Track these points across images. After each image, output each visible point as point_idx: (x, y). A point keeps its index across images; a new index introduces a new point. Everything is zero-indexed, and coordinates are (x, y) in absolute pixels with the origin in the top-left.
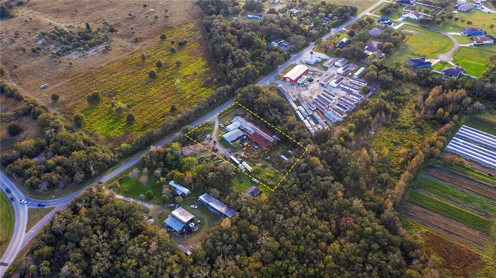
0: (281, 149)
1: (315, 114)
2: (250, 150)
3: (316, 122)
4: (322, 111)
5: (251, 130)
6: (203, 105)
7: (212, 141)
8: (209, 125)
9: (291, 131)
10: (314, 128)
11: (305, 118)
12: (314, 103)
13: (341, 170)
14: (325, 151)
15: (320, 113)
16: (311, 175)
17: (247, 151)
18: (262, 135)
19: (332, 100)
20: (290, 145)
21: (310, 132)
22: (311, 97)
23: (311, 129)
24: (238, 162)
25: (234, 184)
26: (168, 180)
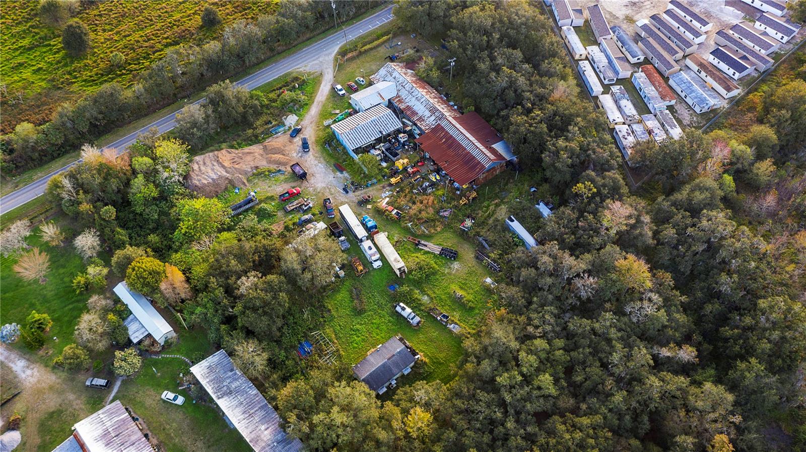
0: (514, 193)
1: (640, 78)
2: (413, 188)
3: (642, 107)
4: (663, 68)
5: (427, 113)
6: (294, 17)
7: (298, 140)
8: (303, 84)
9: (557, 137)
10: (635, 127)
11: (607, 89)
12: (637, 38)
13: (723, 319)
14: (669, 232)
15: (656, 75)
16: (613, 333)
17: (402, 190)
18: (459, 138)
19: (697, 34)
20: (546, 186)
21: (616, 142)
22: (630, 20)
23: (622, 129)
24: (361, 232)
25: (333, 317)
26: (113, 279)
